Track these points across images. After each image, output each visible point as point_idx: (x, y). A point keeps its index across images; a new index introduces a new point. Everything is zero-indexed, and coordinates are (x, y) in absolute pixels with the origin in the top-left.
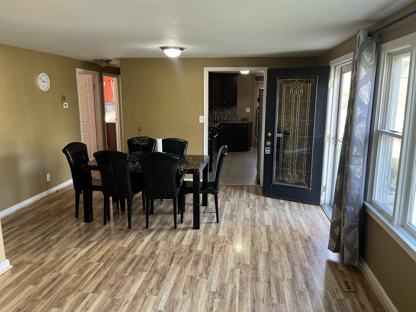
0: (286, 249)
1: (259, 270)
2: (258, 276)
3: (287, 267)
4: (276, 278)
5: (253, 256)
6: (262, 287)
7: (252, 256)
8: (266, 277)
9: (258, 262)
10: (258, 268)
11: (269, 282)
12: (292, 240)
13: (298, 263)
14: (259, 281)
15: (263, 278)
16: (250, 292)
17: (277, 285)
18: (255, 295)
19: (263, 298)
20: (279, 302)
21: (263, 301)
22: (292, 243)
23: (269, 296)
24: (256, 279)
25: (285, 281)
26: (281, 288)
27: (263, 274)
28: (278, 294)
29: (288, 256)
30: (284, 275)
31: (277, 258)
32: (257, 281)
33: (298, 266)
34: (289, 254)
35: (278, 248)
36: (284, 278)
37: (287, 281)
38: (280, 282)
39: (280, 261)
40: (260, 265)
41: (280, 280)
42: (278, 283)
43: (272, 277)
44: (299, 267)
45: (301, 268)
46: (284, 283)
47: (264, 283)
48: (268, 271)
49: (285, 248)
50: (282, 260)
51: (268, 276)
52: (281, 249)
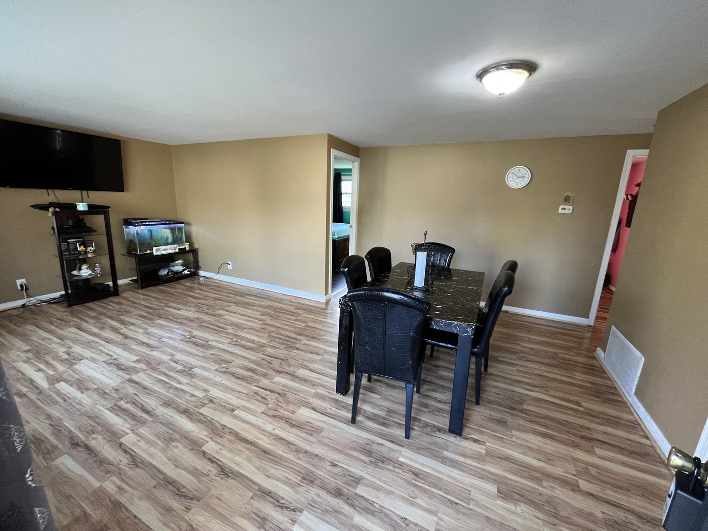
0: (179, 483)
1: (179, 414)
2: (170, 408)
3: (142, 450)
4: (143, 423)
5: (212, 424)
6: (151, 402)
7: (212, 420)
8: (160, 414)
9: (194, 422)
10: (181, 415)
11: (148, 412)
12: (191, 526)
13: (130, 472)
14: (161, 405)
15: (161, 411)
16: (159, 390)
17: (133, 417)
18: (150, 392)
19: (139, 397)
20: (116, 405)
21: (136, 395)
22: (182, 513)
23: (133, 402)
24: (168, 404)
25: (128, 428)
26: (126, 417)
27: (167, 414)
28: (124, 410)
29: (160, 472)
30: (137, 435)
31: (176, 451)
32: (164, 403)
33: (125, 466)
34: (162, 477)
35: (195, 472)
36: (132, 430)
37: (124, 431)
38: (134, 423)
39: (163, 451)
40: (185, 421)
41: (136, 425)
42: (135, 420)
43: (152, 420)
44: (122, 467)
45: (116, 468)
46: (128, 426)
47: (154, 407)
48: (166, 422)
49: (184, 484)
50: (162, 453)
51: (158, 416)
52: (189, 476)
